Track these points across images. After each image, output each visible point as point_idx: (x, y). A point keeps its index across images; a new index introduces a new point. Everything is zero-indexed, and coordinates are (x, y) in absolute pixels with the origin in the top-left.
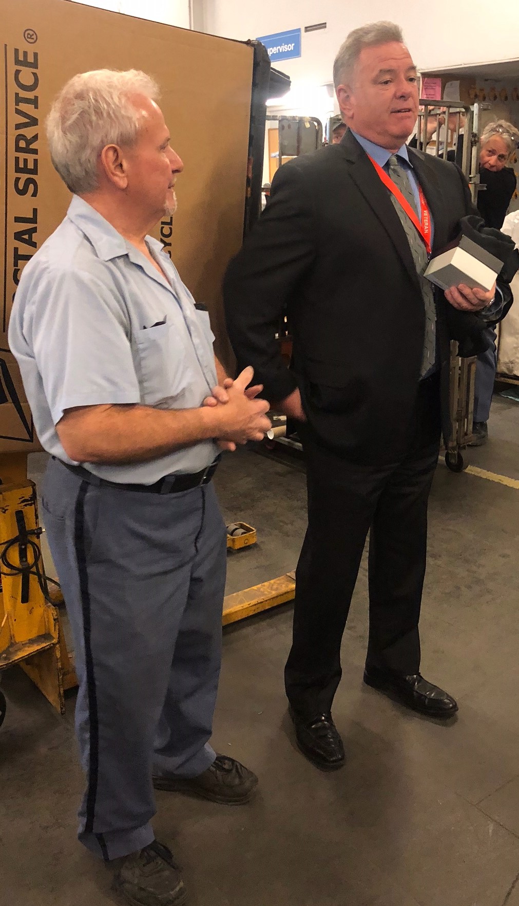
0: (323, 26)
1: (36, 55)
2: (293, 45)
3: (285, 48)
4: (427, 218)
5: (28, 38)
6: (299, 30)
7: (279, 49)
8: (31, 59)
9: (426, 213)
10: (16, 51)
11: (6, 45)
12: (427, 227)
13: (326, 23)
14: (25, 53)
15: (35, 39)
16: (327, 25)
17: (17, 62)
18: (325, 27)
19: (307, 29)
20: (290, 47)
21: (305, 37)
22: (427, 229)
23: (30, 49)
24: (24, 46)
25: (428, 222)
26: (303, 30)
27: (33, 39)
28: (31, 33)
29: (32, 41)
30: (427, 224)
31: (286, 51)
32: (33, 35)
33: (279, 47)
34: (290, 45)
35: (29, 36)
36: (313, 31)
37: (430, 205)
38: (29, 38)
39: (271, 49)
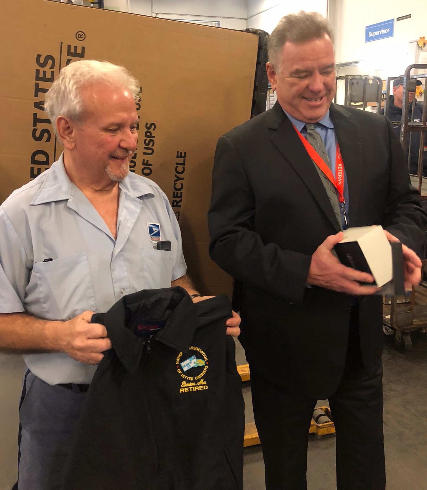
0: (409, 16)
1: (83, 48)
2: (389, 29)
3: (384, 31)
4: (341, 171)
5: (78, 37)
6: (393, 20)
7: (380, 32)
8: (79, 51)
9: (340, 166)
10: (69, 46)
11: (62, 43)
12: (341, 180)
13: (411, 15)
14: (76, 48)
15: (84, 38)
16: (411, 16)
17: (69, 54)
18: (410, 17)
19: (398, 19)
20: (386, 31)
21: (397, 24)
22: (340, 181)
23: (80, 45)
24: (75, 43)
25: (342, 175)
26: (396, 20)
27: (82, 38)
28: (81, 34)
29: (81, 39)
30: (340, 176)
31: (384, 33)
32: (82, 35)
33: (380, 31)
34: (387, 30)
35: (79, 36)
36: (403, 20)
37: (345, 159)
38: (80, 37)
39: (375, 32)
